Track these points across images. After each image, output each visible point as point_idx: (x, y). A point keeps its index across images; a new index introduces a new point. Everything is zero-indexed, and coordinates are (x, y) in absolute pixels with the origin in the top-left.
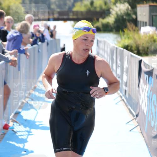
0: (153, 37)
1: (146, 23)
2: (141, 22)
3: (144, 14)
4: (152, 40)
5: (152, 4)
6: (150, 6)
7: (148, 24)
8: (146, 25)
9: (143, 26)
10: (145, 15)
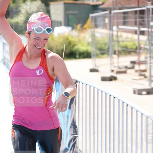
0: (67, 39)
1: (61, 23)
2: (55, 21)
3: (58, 12)
4: (67, 41)
5: (67, 2)
6: (65, 4)
7: (63, 23)
8: (61, 25)
9: (58, 26)
10: (60, 14)
